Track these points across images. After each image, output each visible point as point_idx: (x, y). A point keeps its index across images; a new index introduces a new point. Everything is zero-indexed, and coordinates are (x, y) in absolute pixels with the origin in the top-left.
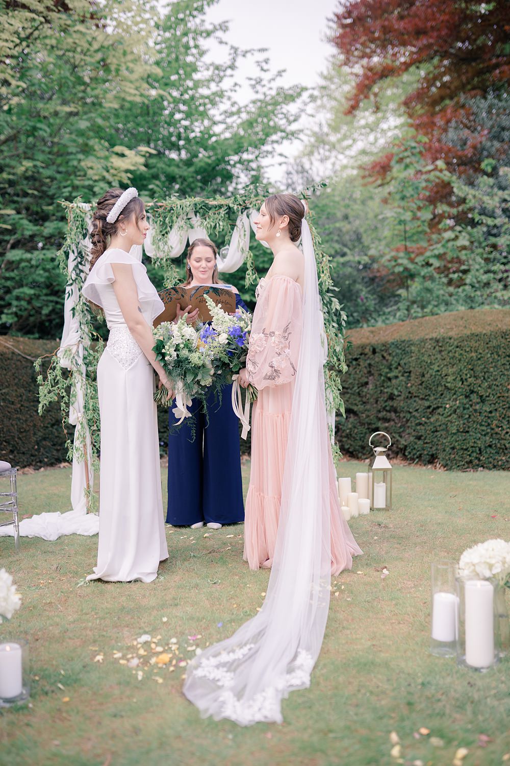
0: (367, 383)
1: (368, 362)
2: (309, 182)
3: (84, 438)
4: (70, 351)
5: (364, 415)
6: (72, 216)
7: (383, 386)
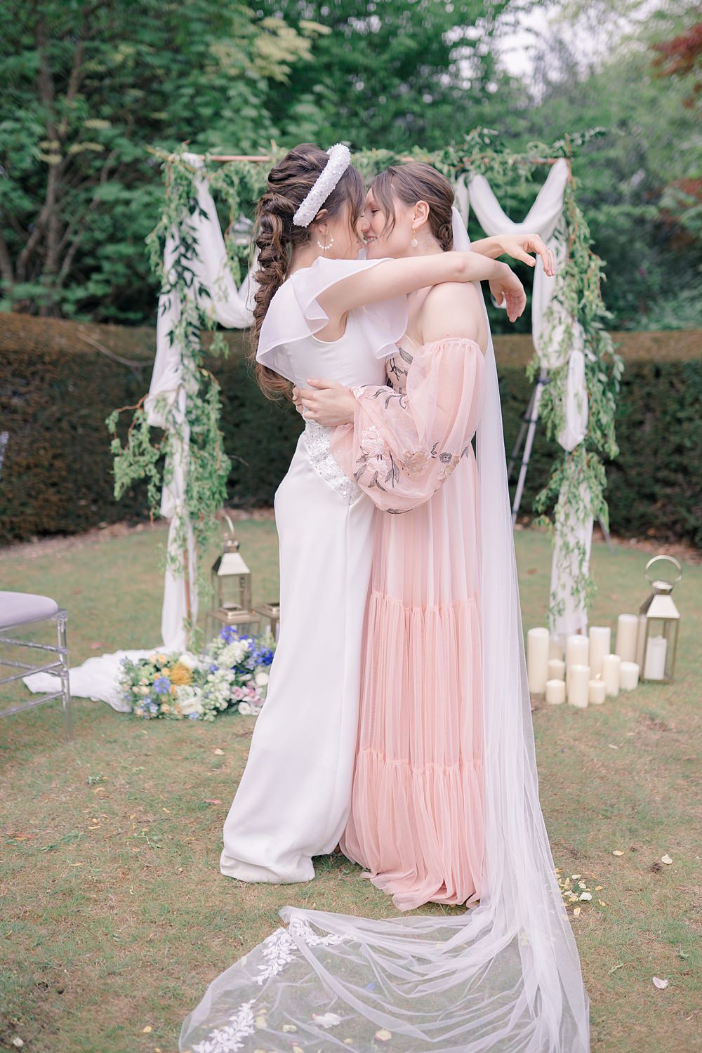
0: (641, 423)
1: (647, 389)
3: (185, 540)
4: (164, 400)
5: (633, 473)
6: (173, 177)
7: (668, 431)
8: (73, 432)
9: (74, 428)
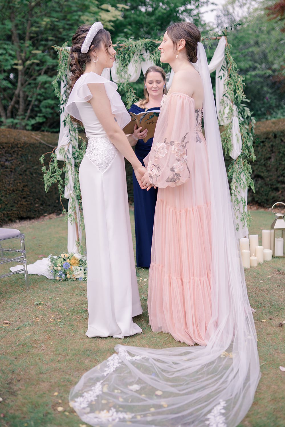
0: (270, 158)
1: (271, 143)
2: (232, 21)
3: (75, 208)
4: (63, 149)
5: (268, 179)
6: (62, 56)
7: (281, 160)
8: (31, 176)
9: (32, 174)
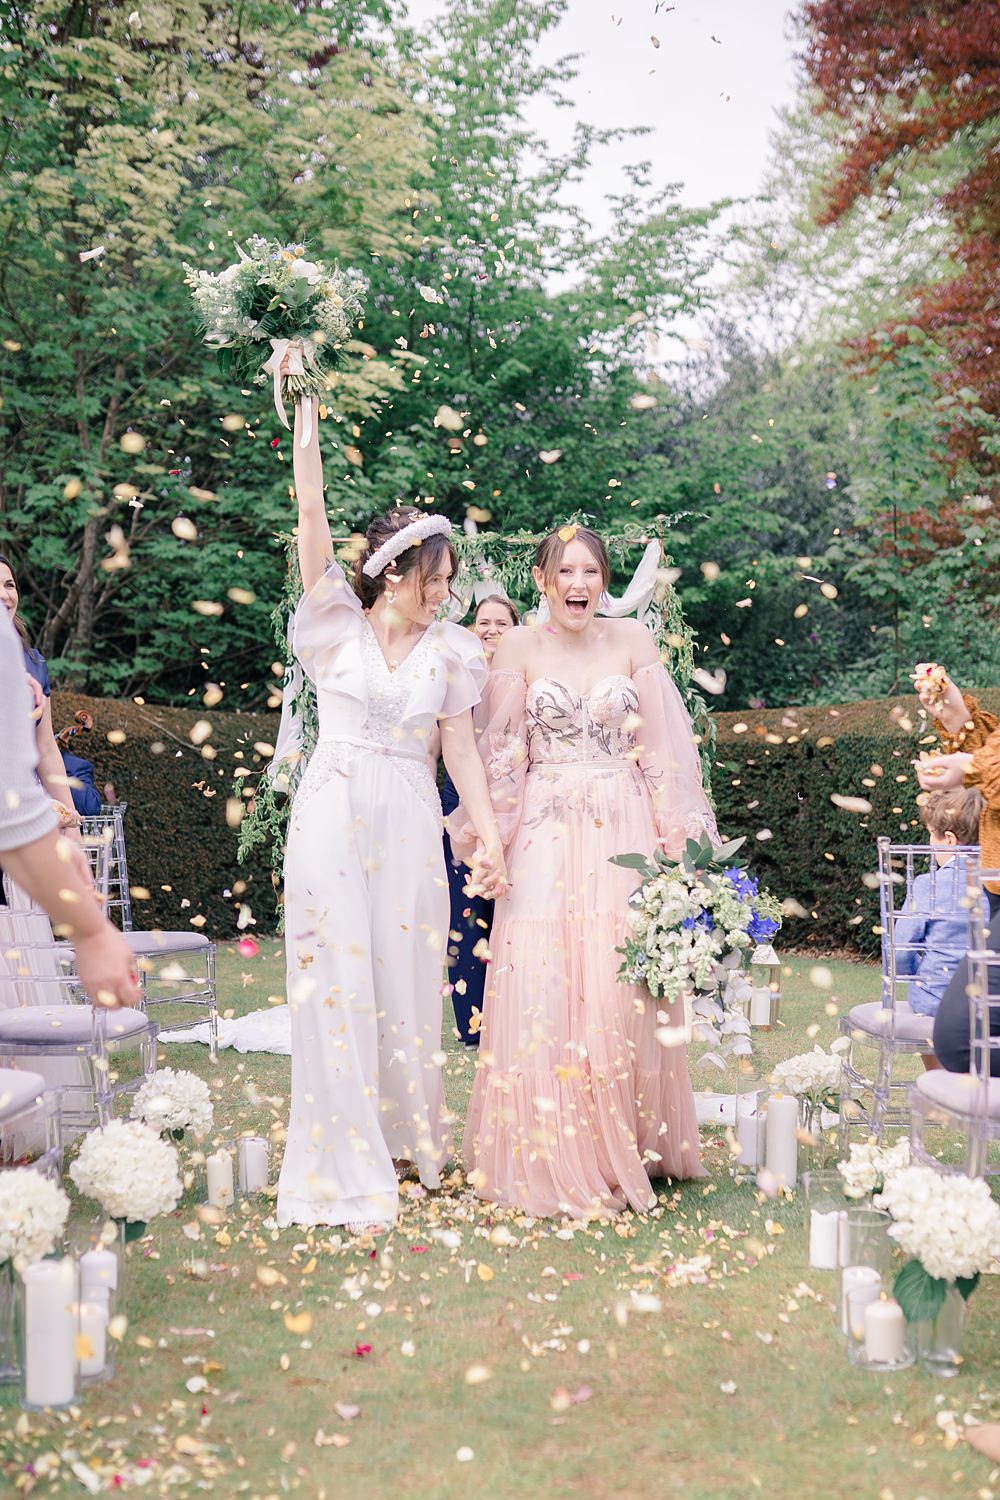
1: (799, 772)
8: (137, 829)
9: (139, 824)
